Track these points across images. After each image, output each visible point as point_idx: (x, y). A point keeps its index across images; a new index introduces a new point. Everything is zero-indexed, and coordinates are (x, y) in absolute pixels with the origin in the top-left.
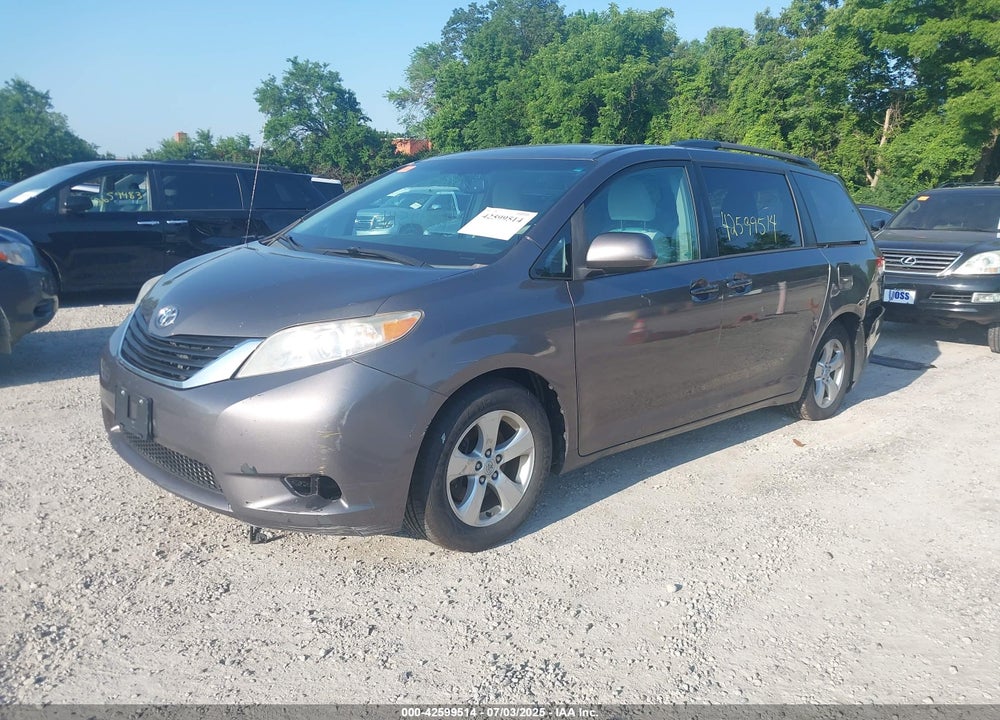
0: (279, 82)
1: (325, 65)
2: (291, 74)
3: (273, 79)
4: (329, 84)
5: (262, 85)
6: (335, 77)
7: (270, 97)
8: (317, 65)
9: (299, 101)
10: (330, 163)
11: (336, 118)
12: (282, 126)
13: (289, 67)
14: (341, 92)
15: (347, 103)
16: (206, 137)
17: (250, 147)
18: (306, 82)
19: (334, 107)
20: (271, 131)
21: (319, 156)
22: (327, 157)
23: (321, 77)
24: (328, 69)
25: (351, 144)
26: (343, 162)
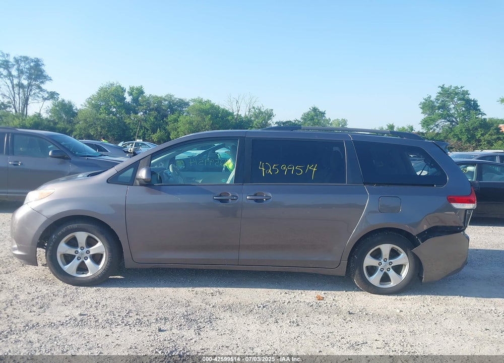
0: (433, 98)
1: (462, 87)
2: (440, 93)
3: (430, 97)
4: (461, 96)
5: (424, 101)
6: (466, 93)
7: (428, 106)
8: (457, 88)
9: (443, 107)
10: (457, 139)
11: (463, 115)
12: (431, 120)
13: (440, 90)
14: (468, 101)
15: (472, 106)
16: (392, 127)
17: (413, 131)
18: (448, 97)
19: (464, 109)
20: (425, 123)
21: (450, 136)
22: (455, 135)
23: (457, 94)
24: (463, 89)
25: (471, 128)
26: (464, 138)
